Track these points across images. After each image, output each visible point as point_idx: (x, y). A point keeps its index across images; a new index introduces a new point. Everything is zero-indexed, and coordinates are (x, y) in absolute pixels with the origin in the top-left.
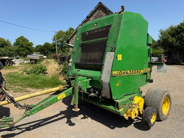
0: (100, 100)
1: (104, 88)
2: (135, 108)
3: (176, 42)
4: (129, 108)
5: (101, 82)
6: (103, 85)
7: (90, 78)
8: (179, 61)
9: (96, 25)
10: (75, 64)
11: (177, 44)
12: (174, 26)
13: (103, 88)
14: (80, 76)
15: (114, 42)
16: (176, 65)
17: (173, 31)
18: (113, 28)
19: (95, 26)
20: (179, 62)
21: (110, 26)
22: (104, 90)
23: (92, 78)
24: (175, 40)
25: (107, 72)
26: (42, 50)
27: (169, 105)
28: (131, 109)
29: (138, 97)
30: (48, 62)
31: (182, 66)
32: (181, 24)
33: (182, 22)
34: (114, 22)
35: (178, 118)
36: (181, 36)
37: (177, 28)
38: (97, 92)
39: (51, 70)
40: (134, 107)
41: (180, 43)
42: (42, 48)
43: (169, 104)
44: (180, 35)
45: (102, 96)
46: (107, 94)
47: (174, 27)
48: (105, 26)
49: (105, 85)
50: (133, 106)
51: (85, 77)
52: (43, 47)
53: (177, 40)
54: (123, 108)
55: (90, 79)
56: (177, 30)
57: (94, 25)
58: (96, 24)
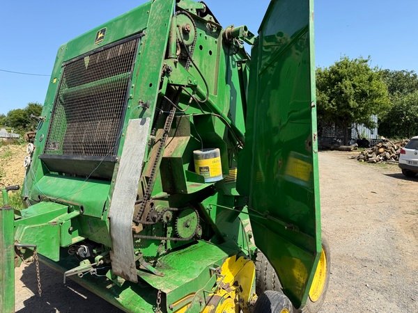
0: (110, 286)
1: (117, 244)
2: (225, 302)
3: (329, 101)
4: (204, 304)
5: (108, 225)
6: (114, 236)
7: (76, 208)
8: (336, 142)
9: (102, 35)
10: (42, 161)
11: (332, 106)
12: (323, 68)
13: (115, 245)
14: (50, 200)
15: (151, 85)
16: (332, 150)
17: (322, 79)
18: (148, 42)
19: (101, 38)
20: (336, 145)
21: (138, 36)
22: (118, 251)
23: (82, 208)
24: (328, 98)
25: (127, 189)
26: (20, 121)
27: (325, 269)
28: (212, 307)
29: (237, 259)
30: (10, 154)
31: (343, 153)
32: (337, 65)
33: (339, 61)
34: (151, 22)
35: (350, 302)
36: (337, 90)
37: (330, 73)
38: (99, 257)
39: (14, 177)
40: (221, 299)
41: (338, 105)
42: (22, 117)
43: (325, 266)
44: (335, 87)
45: (114, 271)
46: (128, 267)
47: (322, 71)
48: (126, 35)
49: (121, 233)
50: (218, 294)
51: (62, 203)
52: (25, 115)
53: (331, 99)
54: (185, 308)
55: (75, 213)
56: (330, 77)
57: (98, 35)
58: (103, 31)
